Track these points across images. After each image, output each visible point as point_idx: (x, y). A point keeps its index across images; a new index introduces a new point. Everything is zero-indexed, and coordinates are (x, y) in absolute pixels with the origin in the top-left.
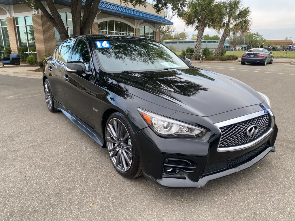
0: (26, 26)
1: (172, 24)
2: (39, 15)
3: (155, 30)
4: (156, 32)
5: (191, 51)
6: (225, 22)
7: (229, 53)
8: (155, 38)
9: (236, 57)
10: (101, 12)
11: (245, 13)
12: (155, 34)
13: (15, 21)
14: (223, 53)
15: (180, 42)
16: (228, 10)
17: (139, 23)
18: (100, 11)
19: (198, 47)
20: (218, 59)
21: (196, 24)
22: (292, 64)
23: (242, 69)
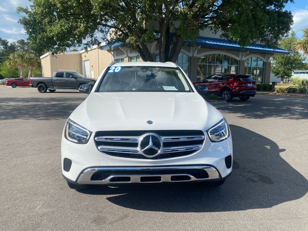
3: (265, 61)
4: (266, 63)
8: (265, 69)
10: (201, 48)
12: (265, 66)
13: (130, 59)
17: (245, 55)
18: (200, 46)
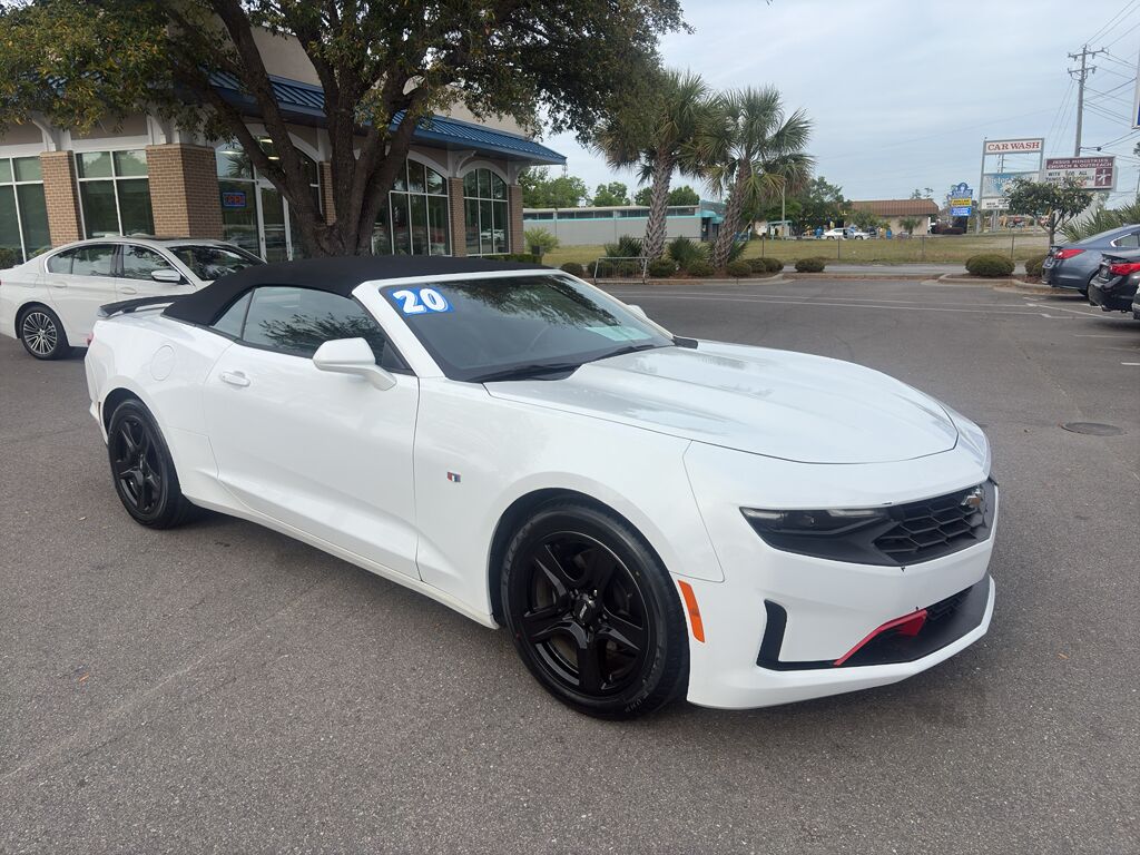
0: (117, 181)
1: (561, 160)
2: (173, 147)
3: (508, 182)
4: (510, 189)
5: (630, 247)
6: (737, 158)
7: (753, 252)
8: (511, 208)
9: (777, 265)
11: (794, 132)
13: (76, 162)
14: (735, 252)
15: (561, 215)
16: (741, 120)
17: (462, 162)
19: (657, 235)
20: (724, 272)
21: (643, 160)
22: (942, 281)
23: (807, 301)
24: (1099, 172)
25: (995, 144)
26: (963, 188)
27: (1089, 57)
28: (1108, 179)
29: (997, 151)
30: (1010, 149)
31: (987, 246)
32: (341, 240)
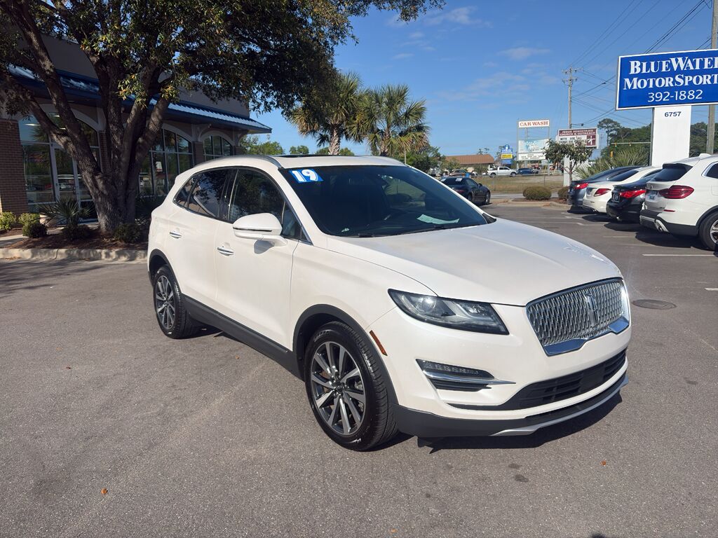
3: (233, 144)
6: (381, 129)
11: (418, 112)
12: (235, 154)
17: (202, 131)
22: (510, 204)
24: (588, 137)
25: (524, 122)
26: (507, 148)
27: (573, 72)
28: (594, 141)
29: (525, 126)
30: (532, 126)
31: (527, 182)
32: (114, 185)
